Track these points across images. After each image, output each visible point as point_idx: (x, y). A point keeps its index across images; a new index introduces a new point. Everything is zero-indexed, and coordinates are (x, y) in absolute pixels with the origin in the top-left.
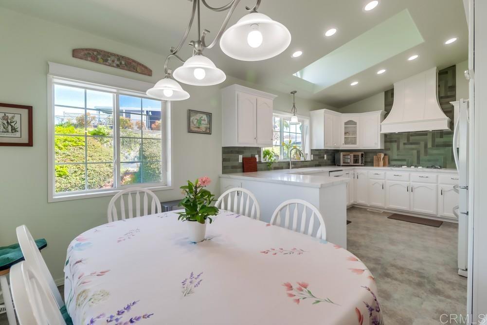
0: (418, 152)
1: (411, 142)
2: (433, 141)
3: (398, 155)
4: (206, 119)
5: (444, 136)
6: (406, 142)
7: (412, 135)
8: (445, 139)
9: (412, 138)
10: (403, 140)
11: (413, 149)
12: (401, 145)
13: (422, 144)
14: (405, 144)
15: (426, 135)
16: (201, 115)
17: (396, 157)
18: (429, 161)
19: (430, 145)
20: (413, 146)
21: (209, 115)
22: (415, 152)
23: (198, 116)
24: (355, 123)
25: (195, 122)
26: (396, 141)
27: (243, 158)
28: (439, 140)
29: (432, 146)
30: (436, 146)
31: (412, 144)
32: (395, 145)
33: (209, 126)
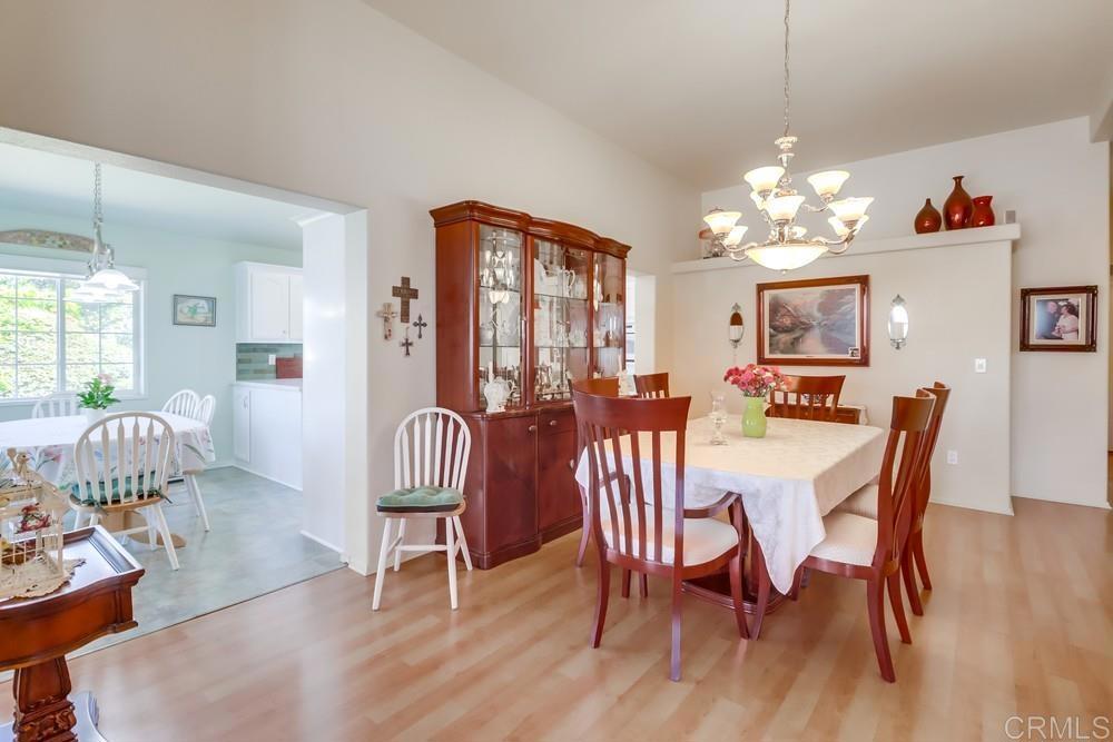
4: (206, 306)
16: (196, 301)
21: (212, 301)
23: (192, 303)
25: (186, 310)
27: (277, 360)
33: (210, 315)
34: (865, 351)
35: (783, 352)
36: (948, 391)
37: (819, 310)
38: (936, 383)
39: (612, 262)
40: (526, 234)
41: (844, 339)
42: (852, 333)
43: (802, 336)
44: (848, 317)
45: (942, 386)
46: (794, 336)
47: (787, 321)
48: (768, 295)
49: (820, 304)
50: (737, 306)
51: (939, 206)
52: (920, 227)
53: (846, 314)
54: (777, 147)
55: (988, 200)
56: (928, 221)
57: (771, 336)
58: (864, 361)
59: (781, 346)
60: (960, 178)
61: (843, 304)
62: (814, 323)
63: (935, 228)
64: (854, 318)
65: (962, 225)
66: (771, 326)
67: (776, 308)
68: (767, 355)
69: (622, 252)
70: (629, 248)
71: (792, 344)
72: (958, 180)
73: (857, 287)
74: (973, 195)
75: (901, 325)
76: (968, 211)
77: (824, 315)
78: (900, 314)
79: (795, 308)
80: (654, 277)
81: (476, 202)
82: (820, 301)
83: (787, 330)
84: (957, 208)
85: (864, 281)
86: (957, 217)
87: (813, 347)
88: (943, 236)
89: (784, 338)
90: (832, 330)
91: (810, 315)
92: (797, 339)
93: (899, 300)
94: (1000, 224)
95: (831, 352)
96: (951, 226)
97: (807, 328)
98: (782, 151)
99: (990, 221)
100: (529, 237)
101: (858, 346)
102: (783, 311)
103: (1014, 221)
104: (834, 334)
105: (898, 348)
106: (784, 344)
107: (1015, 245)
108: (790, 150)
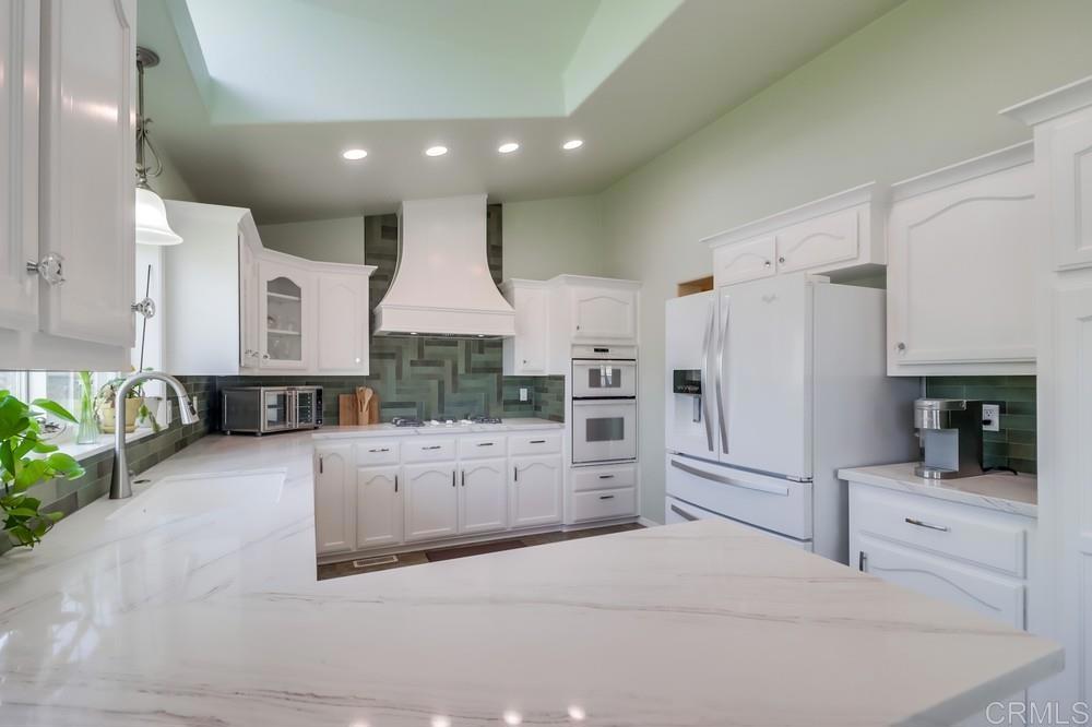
0: (441, 384)
1: (426, 358)
2: (468, 360)
3: (398, 391)
5: (486, 349)
6: (415, 358)
7: (428, 343)
8: (487, 356)
9: (428, 350)
10: (410, 355)
11: (430, 377)
12: (406, 367)
13: (448, 363)
14: (413, 363)
15: (455, 344)
17: (393, 398)
18: (461, 404)
19: (461, 370)
20: (430, 370)
22: (434, 383)
24: (296, 291)
26: (392, 356)
28: (477, 358)
29: (466, 371)
30: (473, 371)
31: (428, 364)
32: (391, 366)
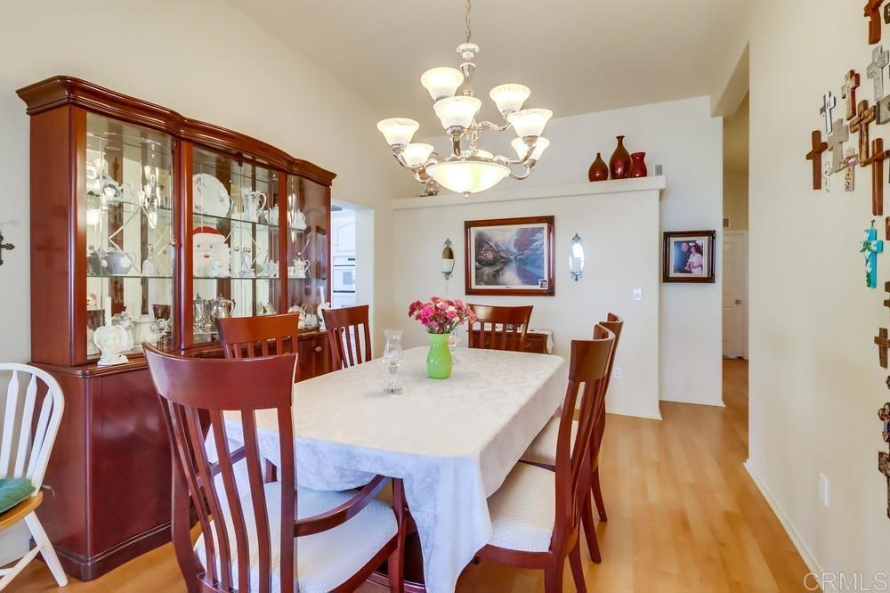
34: (552, 282)
35: (486, 284)
36: (621, 324)
37: (515, 246)
38: (610, 315)
39: (313, 189)
40: (178, 139)
41: (535, 271)
42: (541, 267)
43: (502, 269)
44: (539, 253)
45: (615, 318)
46: (495, 269)
47: (490, 256)
48: (474, 231)
49: (516, 241)
50: (448, 242)
51: (607, 160)
52: (593, 178)
53: (537, 250)
54: (460, 55)
55: (642, 155)
56: (598, 172)
57: (477, 269)
58: (551, 292)
59: (485, 278)
60: (622, 137)
61: (536, 241)
62: (512, 257)
63: (604, 178)
64: (543, 253)
65: (623, 176)
66: (476, 260)
67: (481, 242)
68: (474, 286)
69: (325, 178)
70: (334, 175)
71: (494, 276)
72: (620, 138)
73: (545, 226)
74: (631, 152)
75: (579, 259)
76: (627, 165)
77: (519, 250)
78: (578, 250)
79: (496, 245)
80: (372, 211)
81: (81, 81)
82: (516, 237)
83: (490, 264)
84: (620, 163)
85: (550, 220)
86: (620, 170)
87: (511, 279)
88: (610, 184)
89: (487, 270)
90: (526, 264)
91: (507, 251)
92: (497, 272)
93: (577, 238)
94: (651, 175)
95: (525, 283)
96: (615, 176)
97: (506, 262)
98: (464, 60)
99: (644, 173)
100: (184, 144)
101: (546, 278)
102: (486, 247)
103: (661, 174)
104: (528, 268)
105: (576, 280)
106: (488, 275)
107: (662, 192)
108: (472, 60)
